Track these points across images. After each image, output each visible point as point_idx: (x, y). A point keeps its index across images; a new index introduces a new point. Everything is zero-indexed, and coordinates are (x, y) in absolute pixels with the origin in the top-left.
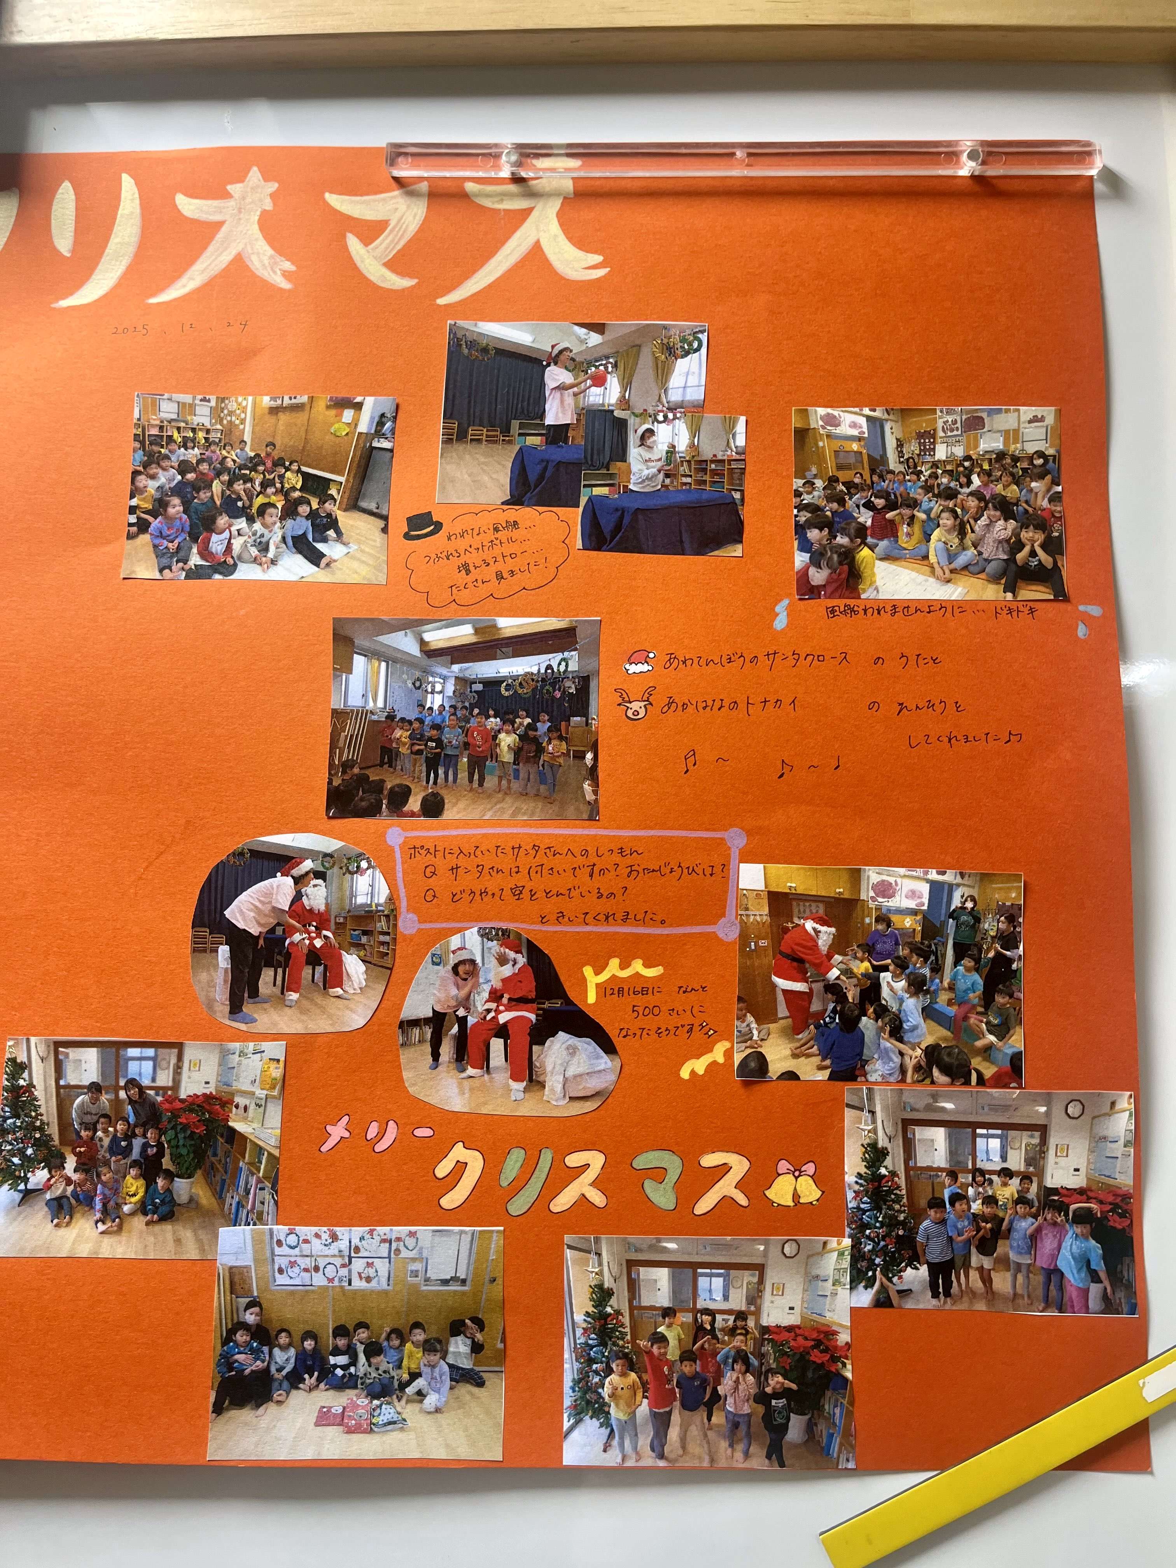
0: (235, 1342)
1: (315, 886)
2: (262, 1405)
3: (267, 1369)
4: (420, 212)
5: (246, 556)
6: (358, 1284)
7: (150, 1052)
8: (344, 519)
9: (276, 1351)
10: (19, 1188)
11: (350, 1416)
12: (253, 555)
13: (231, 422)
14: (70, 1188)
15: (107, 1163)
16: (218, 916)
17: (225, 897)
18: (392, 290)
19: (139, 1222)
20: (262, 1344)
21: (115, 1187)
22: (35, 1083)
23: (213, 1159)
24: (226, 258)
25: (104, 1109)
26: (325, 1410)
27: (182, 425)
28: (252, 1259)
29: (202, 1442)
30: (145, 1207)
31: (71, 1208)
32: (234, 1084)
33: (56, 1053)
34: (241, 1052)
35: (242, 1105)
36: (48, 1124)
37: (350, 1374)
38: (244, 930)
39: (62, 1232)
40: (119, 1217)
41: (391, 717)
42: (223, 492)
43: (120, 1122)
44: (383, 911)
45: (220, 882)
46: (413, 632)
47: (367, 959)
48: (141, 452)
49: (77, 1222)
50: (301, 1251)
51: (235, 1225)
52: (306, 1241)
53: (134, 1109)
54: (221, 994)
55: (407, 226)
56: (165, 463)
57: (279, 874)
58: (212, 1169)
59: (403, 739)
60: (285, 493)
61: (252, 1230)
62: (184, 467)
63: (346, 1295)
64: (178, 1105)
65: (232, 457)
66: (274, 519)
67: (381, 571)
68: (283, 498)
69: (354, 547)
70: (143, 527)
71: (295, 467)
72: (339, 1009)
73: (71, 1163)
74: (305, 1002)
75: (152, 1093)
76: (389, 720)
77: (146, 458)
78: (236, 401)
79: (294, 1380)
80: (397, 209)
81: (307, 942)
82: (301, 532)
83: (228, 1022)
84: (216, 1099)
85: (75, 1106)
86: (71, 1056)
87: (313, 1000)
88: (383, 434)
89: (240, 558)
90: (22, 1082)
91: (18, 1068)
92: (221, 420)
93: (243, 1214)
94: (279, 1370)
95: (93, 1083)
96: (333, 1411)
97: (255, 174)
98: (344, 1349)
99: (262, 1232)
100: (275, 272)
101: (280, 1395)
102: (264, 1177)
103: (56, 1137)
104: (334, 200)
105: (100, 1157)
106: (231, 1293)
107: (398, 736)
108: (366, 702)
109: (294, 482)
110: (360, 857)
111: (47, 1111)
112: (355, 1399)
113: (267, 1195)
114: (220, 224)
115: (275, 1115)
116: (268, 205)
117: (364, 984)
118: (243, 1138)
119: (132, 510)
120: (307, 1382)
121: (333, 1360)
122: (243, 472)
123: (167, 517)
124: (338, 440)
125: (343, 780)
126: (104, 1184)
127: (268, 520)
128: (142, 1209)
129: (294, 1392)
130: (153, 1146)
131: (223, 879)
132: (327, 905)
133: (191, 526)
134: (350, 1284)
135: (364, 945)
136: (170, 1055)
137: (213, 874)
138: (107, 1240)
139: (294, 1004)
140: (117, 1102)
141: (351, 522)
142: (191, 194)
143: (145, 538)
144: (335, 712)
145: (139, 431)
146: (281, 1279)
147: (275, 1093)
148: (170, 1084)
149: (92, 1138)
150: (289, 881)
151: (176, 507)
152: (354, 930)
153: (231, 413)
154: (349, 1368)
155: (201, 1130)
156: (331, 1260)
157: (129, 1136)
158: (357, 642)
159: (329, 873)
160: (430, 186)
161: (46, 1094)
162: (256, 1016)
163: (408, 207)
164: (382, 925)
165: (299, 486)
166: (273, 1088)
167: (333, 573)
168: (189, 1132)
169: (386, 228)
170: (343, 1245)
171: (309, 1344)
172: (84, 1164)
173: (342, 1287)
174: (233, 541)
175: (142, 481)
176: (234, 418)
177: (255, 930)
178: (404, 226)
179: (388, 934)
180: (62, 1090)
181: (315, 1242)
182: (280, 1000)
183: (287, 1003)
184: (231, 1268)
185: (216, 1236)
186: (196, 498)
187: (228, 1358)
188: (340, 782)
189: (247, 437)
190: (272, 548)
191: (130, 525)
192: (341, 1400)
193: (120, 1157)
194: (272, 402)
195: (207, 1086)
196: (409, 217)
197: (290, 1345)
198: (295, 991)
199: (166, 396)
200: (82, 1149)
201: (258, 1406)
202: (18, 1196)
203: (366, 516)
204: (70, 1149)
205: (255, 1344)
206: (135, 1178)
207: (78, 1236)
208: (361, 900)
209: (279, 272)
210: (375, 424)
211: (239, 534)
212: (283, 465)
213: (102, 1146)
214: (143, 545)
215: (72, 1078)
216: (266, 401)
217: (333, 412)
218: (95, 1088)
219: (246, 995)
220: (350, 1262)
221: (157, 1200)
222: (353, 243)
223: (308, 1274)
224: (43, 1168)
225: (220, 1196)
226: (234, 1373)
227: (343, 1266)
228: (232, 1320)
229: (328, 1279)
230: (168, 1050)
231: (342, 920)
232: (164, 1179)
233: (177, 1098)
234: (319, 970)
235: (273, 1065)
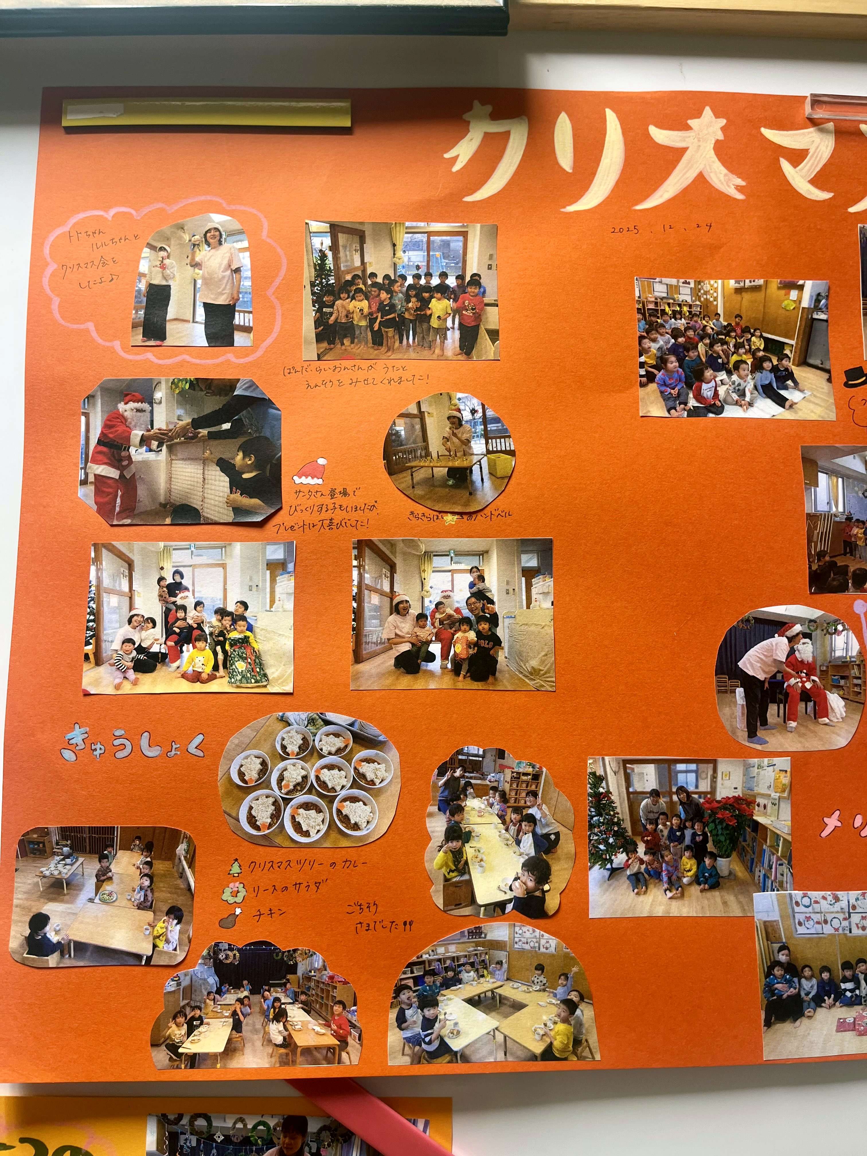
0: (774, 975)
1: (804, 643)
2: (797, 1019)
3: (799, 994)
4: (830, 144)
5: (729, 400)
6: (856, 931)
7: (693, 767)
8: (798, 372)
9: (803, 981)
10: (607, 867)
11: (859, 1024)
12: (735, 399)
13: (706, 299)
14: (643, 867)
15: (668, 848)
16: (733, 666)
17: (738, 653)
18: (816, 201)
19: (695, 890)
20: (793, 976)
21: (676, 865)
22: (611, 790)
23: (743, 843)
24: (692, 175)
25: (662, 808)
26: (842, 1020)
27: (671, 301)
28: (779, 916)
29: (759, 1048)
30: (699, 879)
31: (646, 880)
32: (756, 789)
33: (625, 769)
34: (759, 765)
35: (762, 805)
36: (623, 820)
37: (856, 995)
38: (753, 676)
39: (642, 898)
40: (681, 887)
41: (849, 519)
42: (706, 352)
43: (674, 818)
44: (855, 662)
45: (733, 642)
46: (860, 456)
47: (845, 696)
48: (643, 322)
49: (651, 891)
50: (813, 909)
51: (764, 891)
52: (816, 902)
53: (684, 808)
54: (741, 724)
55: (822, 153)
56: (662, 330)
57: (776, 635)
58: (744, 851)
59: (859, 535)
60: (753, 353)
61: (777, 895)
62: (676, 333)
63: (848, 939)
64: (716, 805)
65: (711, 325)
66: (746, 372)
67: (831, 411)
68: (751, 357)
69: (808, 393)
70: (650, 378)
71: (758, 333)
72: (828, 733)
73: (641, 849)
74: (802, 730)
75: (696, 796)
76: (848, 521)
77: (647, 326)
78: (709, 284)
79: (818, 1001)
80: (813, 141)
81: (800, 685)
82: (767, 382)
83: (748, 744)
84: (743, 800)
85: (641, 807)
86: (636, 770)
87: (807, 727)
88: (820, 309)
89: (725, 401)
90: (601, 790)
91: (598, 780)
92: (700, 297)
93: (769, 883)
94: (807, 994)
95: (653, 790)
96: (847, 1021)
97: (708, 112)
98: (850, 978)
99: (784, 896)
100: (729, 186)
101: (809, 1012)
102: (782, 856)
103: (629, 830)
104: (768, 133)
105: (662, 843)
106: (767, 940)
107: (855, 532)
108: (830, 508)
109: (758, 345)
110: (836, 622)
111: (622, 811)
112: (861, 1012)
113: (785, 869)
114: (685, 149)
115: (786, 811)
116: (720, 136)
117: (844, 714)
118: (765, 828)
119: (642, 365)
120: (827, 1002)
121: (843, 986)
122: (720, 337)
123: (667, 370)
124: (787, 313)
125: (819, 566)
126: (667, 863)
127: (742, 372)
128: (697, 880)
129: (819, 1010)
130: (699, 835)
131: (736, 639)
132: (814, 657)
133: (686, 377)
134: (850, 932)
135: (842, 687)
136: (707, 768)
137: (728, 635)
138: (675, 904)
139: (793, 730)
140: (671, 803)
141: (804, 375)
142: (661, 126)
143: (653, 386)
144: (808, 515)
145: (641, 305)
146: (801, 930)
147: (785, 795)
148: (709, 790)
149: (655, 830)
150: (785, 640)
151: (673, 363)
152: (834, 676)
153: (706, 293)
154: (855, 991)
155: (733, 823)
156: (836, 915)
157: (682, 828)
158: (820, 463)
159: (814, 634)
160: (835, 126)
161: (620, 799)
162: (767, 739)
163: (821, 139)
164: (855, 672)
165: (762, 347)
166: (783, 791)
167: (796, 413)
168: (724, 825)
169: (807, 155)
170: (844, 904)
171: (825, 976)
172: (651, 849)
173: (845, 934)
174: (718, 389)
175: (647, 343)
176: (708, 297)
177: (761, 676)
178: (820, 153)
179: (860, 678)
180: (631, 796)
181: (823, 902)
182: (783, 727)
183: (788, 729)
184: (765, 922)
185: (752, 900)
186: (686, 356)
187: (770, 987)
188: (817, 567)
189: (720, 311)
190: (748, 394)
191: (641, 376)
192: (852, 1013)
193: (676, 843)
194: (737, 285)
195: (736, 790)
196: (823, 148)
197: (812, 976)
198: (794, 721)
199: (658, 280)
200: (649, 838)
201: (795, 1020)
202: (607, 873)
203: (814, 370)
204: (640, 838)
205: (788, 977)
206: (689, 858)
207: (653, 901)
208: (839, 653)
209: (733, 187)
210: (813, 301)
211: (722, 384)
212: (749, 332)
213: (663, 836)
214: (654, 391)
215: (638, 786)
216: (732, 283)
217: (783, 292)
218: (655, 794)
219: (759, 724)
220: (850, 916)
221: (706, 874)
222: (786, 166)
223: (820, 926)
224: (622, 853)
225: (751, 870)
226: (775, 997)
227: (845, 919)
228: (770, 960)
229: (834, 928)
230: (705, 765)
231: (825, 668)
232: (710, 858)
233: (715, 799)
234: (811, 705)
235: (783, 775)
